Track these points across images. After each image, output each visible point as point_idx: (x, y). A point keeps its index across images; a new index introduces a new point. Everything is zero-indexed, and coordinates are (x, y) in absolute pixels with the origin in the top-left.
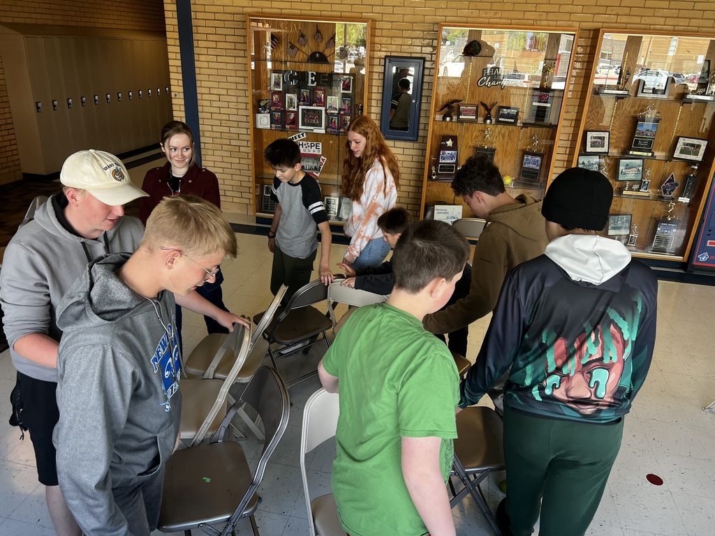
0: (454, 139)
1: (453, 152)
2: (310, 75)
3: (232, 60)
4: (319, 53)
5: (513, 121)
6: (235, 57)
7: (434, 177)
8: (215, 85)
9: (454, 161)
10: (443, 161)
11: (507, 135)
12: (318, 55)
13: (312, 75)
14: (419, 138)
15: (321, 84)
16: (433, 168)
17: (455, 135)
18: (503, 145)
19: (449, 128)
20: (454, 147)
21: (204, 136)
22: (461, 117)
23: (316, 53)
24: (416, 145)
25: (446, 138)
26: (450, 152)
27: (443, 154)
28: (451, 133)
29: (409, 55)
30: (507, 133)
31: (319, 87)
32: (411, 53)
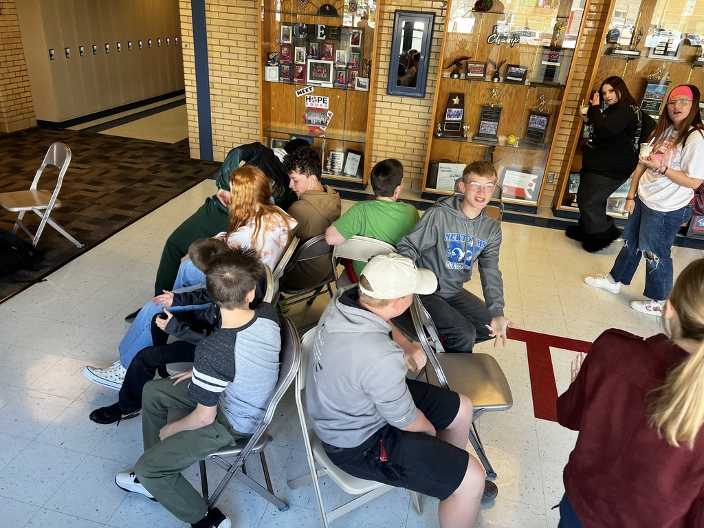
0: (461, 96)
1: (460, 110)
2: (319, 28)
3: (242, 11)
4: (329, 6)
5: (521, 80)
6: (245, 8)
7: (439, 135)
8: (225, 36)
9: (460, 119)
10: (449, 119)
11: (514, 93)
12: (327, 8)
13: (322, 28)
14: (426, 95)
15: (330, 37)
16: (439, 126)
17: (462, 92)
18: (510, 104)
19: (456, 86)
20: (461, 105)
21: (213, 88)
22: (469, 74)
23: (326, 5)
24: (423, 102)
25: (452, 95)
26: (457, 110)
27: (449, 111)
28: (458, 91)
29: (420, 10)
30: (514, 91)
31: (328, 41)
32: (421, 8)
